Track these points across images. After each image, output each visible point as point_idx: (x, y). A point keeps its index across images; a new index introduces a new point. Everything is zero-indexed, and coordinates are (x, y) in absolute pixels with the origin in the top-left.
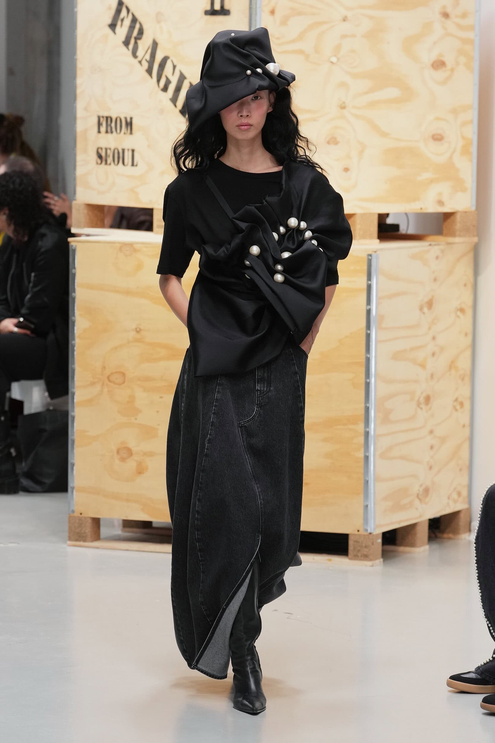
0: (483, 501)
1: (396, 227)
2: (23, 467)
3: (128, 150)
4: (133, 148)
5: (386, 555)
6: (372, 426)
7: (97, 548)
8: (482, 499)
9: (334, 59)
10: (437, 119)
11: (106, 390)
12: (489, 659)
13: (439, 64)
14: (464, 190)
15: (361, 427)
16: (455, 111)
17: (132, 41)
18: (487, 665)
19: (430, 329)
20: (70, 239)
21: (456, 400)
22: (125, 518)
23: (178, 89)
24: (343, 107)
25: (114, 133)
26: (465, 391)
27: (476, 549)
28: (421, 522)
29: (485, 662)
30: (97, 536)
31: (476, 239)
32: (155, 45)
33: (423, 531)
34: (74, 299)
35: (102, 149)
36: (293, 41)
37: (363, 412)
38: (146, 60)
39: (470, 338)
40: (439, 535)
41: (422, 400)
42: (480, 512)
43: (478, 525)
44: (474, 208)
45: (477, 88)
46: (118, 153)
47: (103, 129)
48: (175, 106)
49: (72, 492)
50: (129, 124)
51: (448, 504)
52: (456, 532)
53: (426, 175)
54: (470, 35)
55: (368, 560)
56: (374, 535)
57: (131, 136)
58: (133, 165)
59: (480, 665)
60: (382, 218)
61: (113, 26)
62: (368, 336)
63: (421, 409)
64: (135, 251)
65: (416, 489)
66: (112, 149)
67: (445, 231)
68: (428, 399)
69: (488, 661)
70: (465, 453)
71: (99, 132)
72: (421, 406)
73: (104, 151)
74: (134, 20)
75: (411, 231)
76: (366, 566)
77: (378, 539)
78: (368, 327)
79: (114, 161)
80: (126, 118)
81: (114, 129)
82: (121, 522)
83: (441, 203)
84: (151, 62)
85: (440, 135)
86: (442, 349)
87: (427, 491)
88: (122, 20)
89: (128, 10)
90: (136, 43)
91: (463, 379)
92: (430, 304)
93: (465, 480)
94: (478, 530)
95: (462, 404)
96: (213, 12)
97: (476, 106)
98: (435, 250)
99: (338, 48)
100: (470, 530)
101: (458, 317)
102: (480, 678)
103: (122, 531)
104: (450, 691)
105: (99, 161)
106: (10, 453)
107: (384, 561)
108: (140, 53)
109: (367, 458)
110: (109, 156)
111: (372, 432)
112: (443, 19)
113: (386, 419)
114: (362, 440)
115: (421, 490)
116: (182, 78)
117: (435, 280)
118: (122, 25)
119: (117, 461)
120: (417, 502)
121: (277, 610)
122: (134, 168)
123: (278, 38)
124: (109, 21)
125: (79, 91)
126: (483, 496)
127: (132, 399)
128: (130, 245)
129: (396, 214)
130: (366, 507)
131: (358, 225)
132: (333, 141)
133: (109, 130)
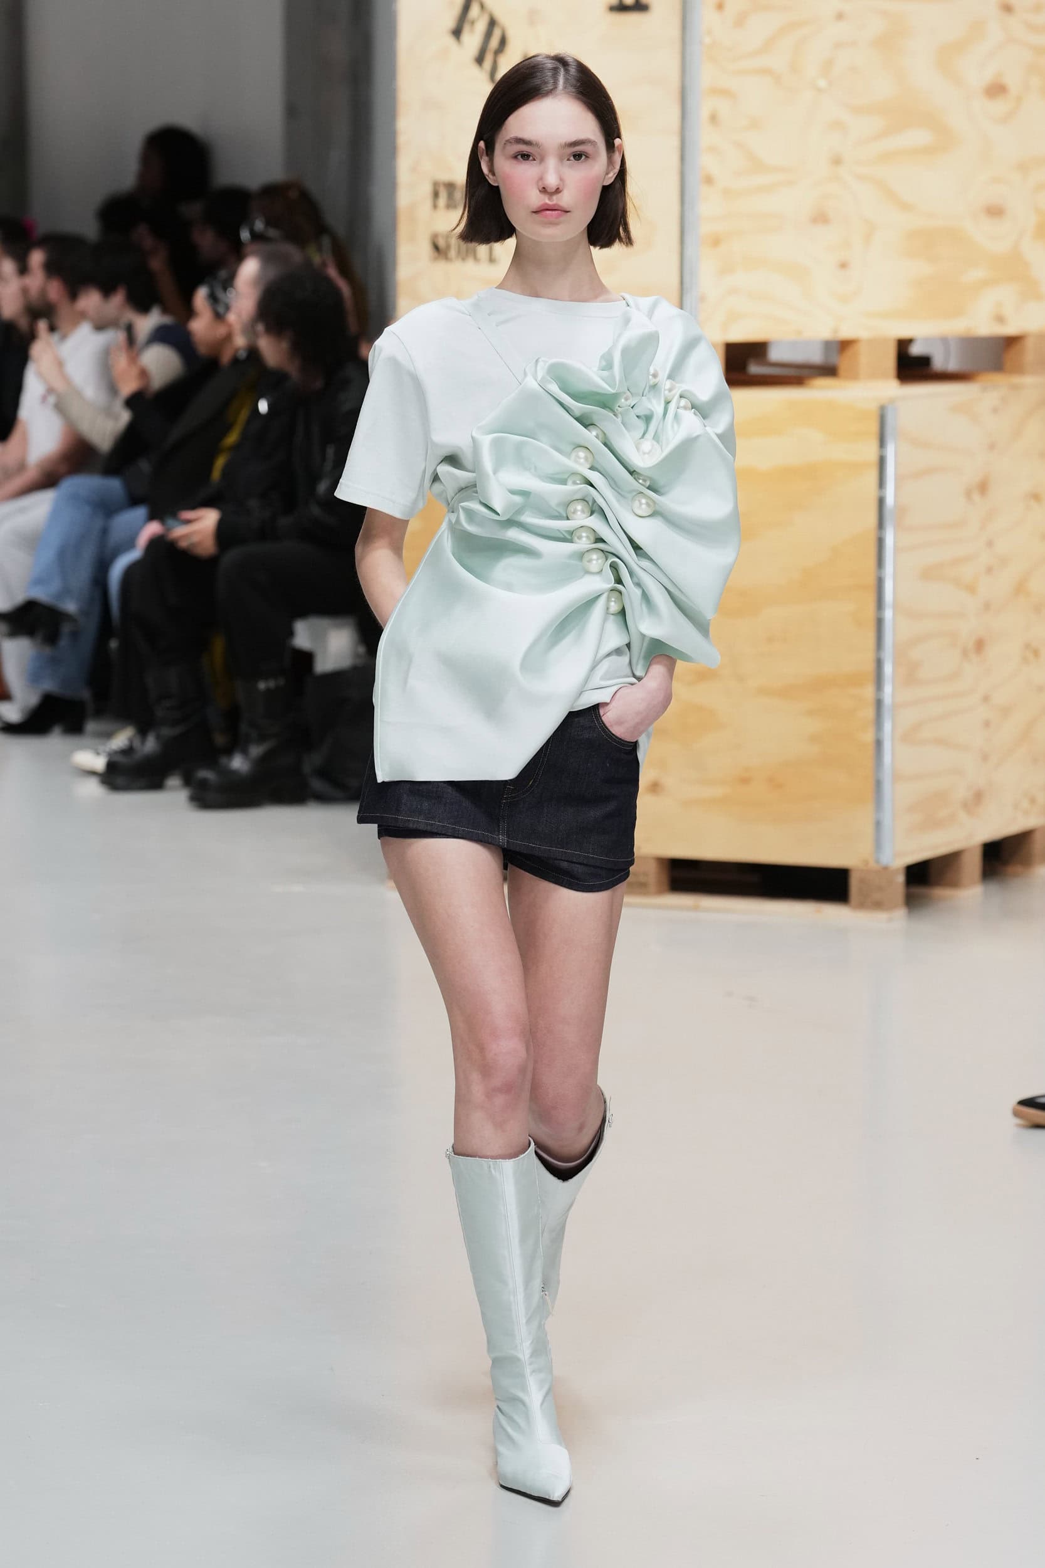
1: (925, 361)
2: (312, 761)
5: (912, 902)
6: (888, 689)
9: (822, 83)
10: (995, 180)
13: (996, 90)
15: (869, 692)
16: (1023, 167)
17: (490, 56)
19: (983, 528)
21: (1027, 646)
24: (837, 161)
28: (970, 848)
33: (973, 864)
35: (437, 235)
36: (754, 54)
37: (870, 666)
40: (1000, 868)
41: (971, 646)
47: (442, 202)
51: (1015, 817)
52: (1027, 862)
53: (977, 274)
55: (882, 911)
56: (891, 870)
58: (491, 260)
60: (903, 345)
61: (457, 33)
62: (880, 542)
63: (970, 660)
65: (961, 793)
67: (1007, 366)
68: (980, 645)
70: (1041, 733)
71: (435, 206)
72: (968, 656)
74: (492, 23)
75: (952, 366)
77: (899, 876)
78: (881, 525)
79: (459, 255)
83: (1000, 319)
85: (999, 206)
86: (1004, 561)
87: (978, 797)
88: (473, 23)
89: (482, 6)
91: (1038, 611)
92: (983, 487)
93: (1040, 777)
95: (1036, 653)
96: (621, 8)
98: (992, 398)
99: (828, 65)
101: (1030, 507)
104: (1019, 1126)
105: (435, 255)
107: (908, 912)
109: (879, 743)
110: (452, 247)
111: (887, 700)
112: (1003, 15)
113: (910, 676)
114: (869, 713)
115: (970, 794)
117: (992, 447)
120: (962, 815)
122: (492, 267)
123: (730, 50)
124: (450, 22)
125: (401, 140)
129: (927, 340)
130: (878, 824)
131: (864, 357)
132: (821, 218)
133: (451, 203)
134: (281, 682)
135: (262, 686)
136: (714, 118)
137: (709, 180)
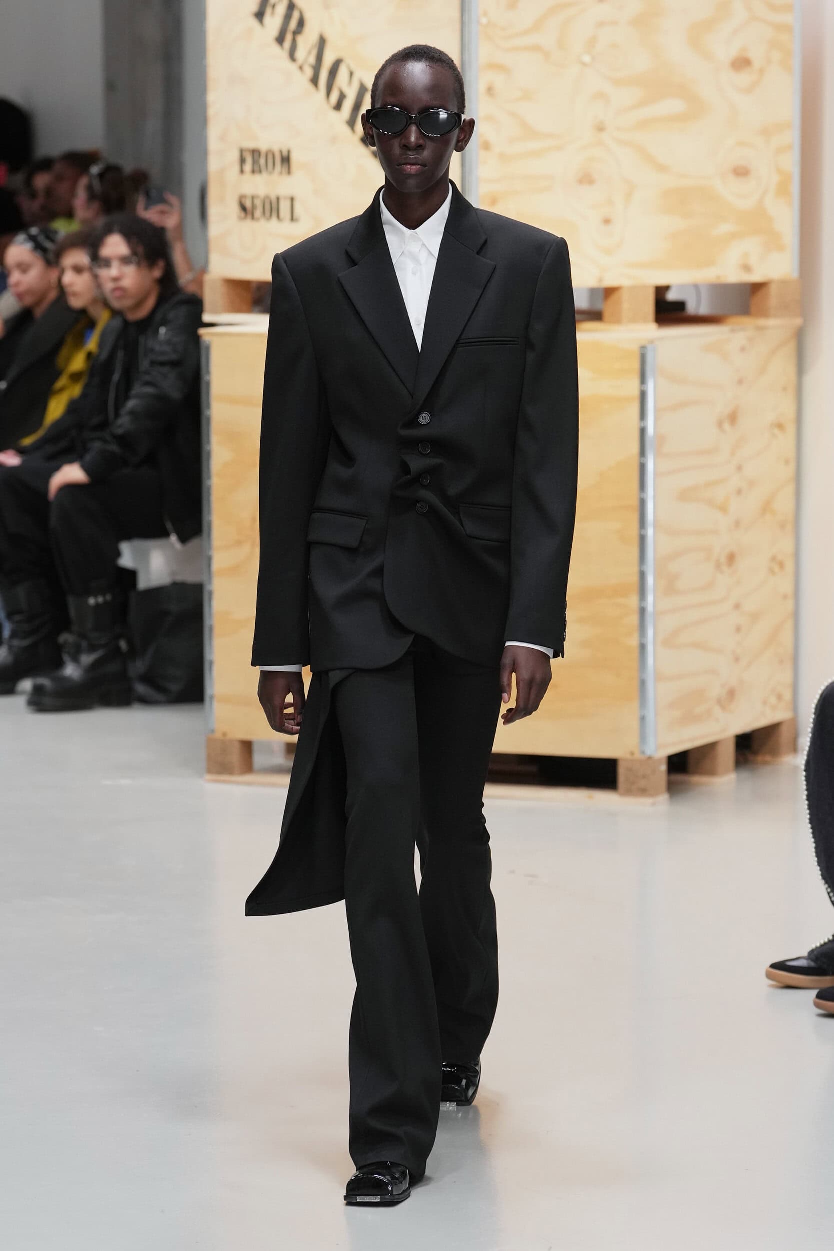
0: (816, 709)
1: (680, 306)
2: (138, 666)
3: (285, 198)
4: (292, 195)
5: (673, 788)
6: (650, 599)
7: (249, 784)
8: (814, 706)
9: (587, 58)
10: (741, 143)
13: (742, 63)
14: (781, 248)
15: (633, 601)
16: (766, 132)
18: (825, 947)
19: (733, 454)
20: (202, 331)
21: (774, 559)
24: (601, 128)
25: (264, 175)
26: (786, 545)
28: (725, 739)
30: (248, 766)
31: (798, 321)
32: (322, 42)
33: (728, 753)
34: (208, 419)
35: (246, 197)
36: (525, 33)
37: (635, 579)
38: (309, 64)
39: (792, 466)
40: (751, 757)
41: (723, 560)
42: (812, 725)
43: (809, 743)
44: (796, 276)
45: (798, 97)
46: (271, 204)
47: (248, 167)
48: (353, 131)
49: (211, 703)
50: (286, 160)
51: (764, 711)
52: (775, 752)
53: (725, 228)
54: (788, 18)
55: (648, 796)
56: (655, 760)
57: (288, 177)
58: (292, 219)
59: (814, 946)
60: (661, 291)
61: (259, 15)
62: (643, 468)
63: (722, 572)
65: (716, 690)
66: (262, 198)
67: (753, 310)
68: (731, 559)
69: (826, 940)
70: (787, 636)
71: (242, 171)
72: (721, 568)
73: (249, 199)
74: (291, 7)
75: (704, 310)
76: (644, 805)
77: (662, 765)
78: (643, 452)
79: (264, 214)
80: (281, 152)
81: (263, 168)
82: (283, 746)
83: (747, 268)
84: (317, 68)
85: (745, 167)
86: (752, 484)
87: (731, 693)
88: (274, 6)
90: (294, 39)
91: (783, 528)
92: (733, 418)
93: (786, 676)
94: (810, 751)
95: (782, 565)
97: (798, 123)
98: (740, 338)
99: (592, 42)
100: (795, 749)
101: (775, 436)
102: (814, 966)
103: (286, 758)
105: (243, 214)
106: (118, 648)
107: (670, 797)
108: (300, 54)
109: (643, 647)
110: (257, 207)
111: (650, 608)
113: (670, 588)
114: (635, 619)
115: (724, 691)
116: (363, 90)
117: (740, 382)
120: (717, 710)
122: (293, 226)
123: (503, 29)
124: (254, 8)
125: (211, 111)
126: (816, 701)
129: (682, 287)
130: (643, 719)
131: (626, 303)
132: (586, 179)
133: (256, 168)
134: (108, 597)
135: (91, 601)
136: (490, 90)
137: (487, 146)
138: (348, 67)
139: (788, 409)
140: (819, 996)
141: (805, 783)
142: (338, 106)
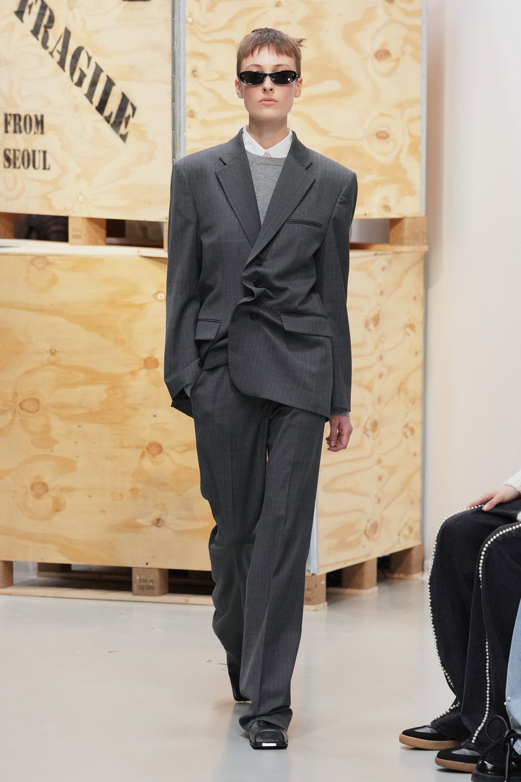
0: (437, 537)
3: (39, 151)
4: (45, 149)
5: (331, 598)
7: (11, 595)
8: (436, 535)
10: (382, 115)
11: (18, 418)
12: (446, 712)
13: (383, 54)
14: (412, 193)
16: (401, 106)
17: (42, 30)
18: (443, 718)
19: (376, 347)
21: (406, 426)
22: (41, 561)
23: (94, 84)
25: (24, 132)
26: (415, 416)
27: (430, 590)
28: (370, 561)
29: (442, 715)
30: (9, 582)
31: (425, 248)
32: (67, 34)
33: (371, 572)
35: (9, 150)
36: (220, 30)
38: (58, 51)
39: (420, 356)
40: (389, 575)
41: (369, 426)
42: (435, 549)
43: (432, 563)
44: (423, 214)
45: (425, 80)
46: (28, 155)
47: (11, 128)
48: (91, 102)
50: (40, 123)
51: (399, 540)
52: (407, 571)
53: (370, 178)
54: (417, 21)
55: (311, 604)
56: (317, 576)
57: (42, 136)
58: (45, 168)
59: (436, 718)
61: (20, 13)
63: (368, 436)
64: (49, 263)
65: (363, 525)
66: (21, 151)
67: (392, 239)
68: (375, 425)
69: (445, 713)
70: (416, 485)
71: (6, 131)
72: (367, 433)
73: (12, 152)
74: (44, 7)
76: (309, 610)
77: (322, 581)
79: (23, 164)
80: (36, 116)
81: (23, 129)
82: (36, 566)
83: (387, 208)
84: (63, 54)
85: (385, 132)
86: (390, 370)
87: (375, 527)
88: (30, 7)
90: (46, 32)
91: (413, 403)
92: (376, 320)
93: (417, 514)
94: (433, 569)
95: (412, 430)
97: (424, 100)
98: (381, 260)
100: (423, 570)
101: (408, 334)
102: (435, 733)
103: (38, 575)
104: (403, 748)
105: (7, 164)
107: (328, 605)
108: (51, 43)
110: (18, 159)
112: (387, 4)
115: (369, 525)
116: (98, 71)
117: (382, 293)
118: (30, 12)
119: (31, 499)
120: (364, 539)
121: (211, 661)
122: (46, 172)
123: (204, 26)
124: (16, 8)
126: (438, 531)
127: (47, 429)
128: (43, 257)
133: (17, 129)
136: (194, 72)
137: (192, 114)
138: (87, 52)
139: (418, 314)
140: (439, 756)
141: (429, 593)
142: (79, 83)
